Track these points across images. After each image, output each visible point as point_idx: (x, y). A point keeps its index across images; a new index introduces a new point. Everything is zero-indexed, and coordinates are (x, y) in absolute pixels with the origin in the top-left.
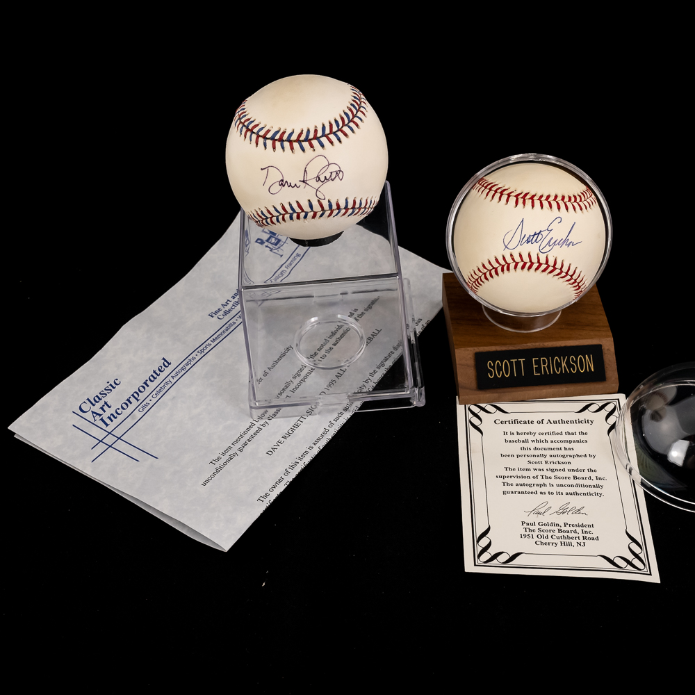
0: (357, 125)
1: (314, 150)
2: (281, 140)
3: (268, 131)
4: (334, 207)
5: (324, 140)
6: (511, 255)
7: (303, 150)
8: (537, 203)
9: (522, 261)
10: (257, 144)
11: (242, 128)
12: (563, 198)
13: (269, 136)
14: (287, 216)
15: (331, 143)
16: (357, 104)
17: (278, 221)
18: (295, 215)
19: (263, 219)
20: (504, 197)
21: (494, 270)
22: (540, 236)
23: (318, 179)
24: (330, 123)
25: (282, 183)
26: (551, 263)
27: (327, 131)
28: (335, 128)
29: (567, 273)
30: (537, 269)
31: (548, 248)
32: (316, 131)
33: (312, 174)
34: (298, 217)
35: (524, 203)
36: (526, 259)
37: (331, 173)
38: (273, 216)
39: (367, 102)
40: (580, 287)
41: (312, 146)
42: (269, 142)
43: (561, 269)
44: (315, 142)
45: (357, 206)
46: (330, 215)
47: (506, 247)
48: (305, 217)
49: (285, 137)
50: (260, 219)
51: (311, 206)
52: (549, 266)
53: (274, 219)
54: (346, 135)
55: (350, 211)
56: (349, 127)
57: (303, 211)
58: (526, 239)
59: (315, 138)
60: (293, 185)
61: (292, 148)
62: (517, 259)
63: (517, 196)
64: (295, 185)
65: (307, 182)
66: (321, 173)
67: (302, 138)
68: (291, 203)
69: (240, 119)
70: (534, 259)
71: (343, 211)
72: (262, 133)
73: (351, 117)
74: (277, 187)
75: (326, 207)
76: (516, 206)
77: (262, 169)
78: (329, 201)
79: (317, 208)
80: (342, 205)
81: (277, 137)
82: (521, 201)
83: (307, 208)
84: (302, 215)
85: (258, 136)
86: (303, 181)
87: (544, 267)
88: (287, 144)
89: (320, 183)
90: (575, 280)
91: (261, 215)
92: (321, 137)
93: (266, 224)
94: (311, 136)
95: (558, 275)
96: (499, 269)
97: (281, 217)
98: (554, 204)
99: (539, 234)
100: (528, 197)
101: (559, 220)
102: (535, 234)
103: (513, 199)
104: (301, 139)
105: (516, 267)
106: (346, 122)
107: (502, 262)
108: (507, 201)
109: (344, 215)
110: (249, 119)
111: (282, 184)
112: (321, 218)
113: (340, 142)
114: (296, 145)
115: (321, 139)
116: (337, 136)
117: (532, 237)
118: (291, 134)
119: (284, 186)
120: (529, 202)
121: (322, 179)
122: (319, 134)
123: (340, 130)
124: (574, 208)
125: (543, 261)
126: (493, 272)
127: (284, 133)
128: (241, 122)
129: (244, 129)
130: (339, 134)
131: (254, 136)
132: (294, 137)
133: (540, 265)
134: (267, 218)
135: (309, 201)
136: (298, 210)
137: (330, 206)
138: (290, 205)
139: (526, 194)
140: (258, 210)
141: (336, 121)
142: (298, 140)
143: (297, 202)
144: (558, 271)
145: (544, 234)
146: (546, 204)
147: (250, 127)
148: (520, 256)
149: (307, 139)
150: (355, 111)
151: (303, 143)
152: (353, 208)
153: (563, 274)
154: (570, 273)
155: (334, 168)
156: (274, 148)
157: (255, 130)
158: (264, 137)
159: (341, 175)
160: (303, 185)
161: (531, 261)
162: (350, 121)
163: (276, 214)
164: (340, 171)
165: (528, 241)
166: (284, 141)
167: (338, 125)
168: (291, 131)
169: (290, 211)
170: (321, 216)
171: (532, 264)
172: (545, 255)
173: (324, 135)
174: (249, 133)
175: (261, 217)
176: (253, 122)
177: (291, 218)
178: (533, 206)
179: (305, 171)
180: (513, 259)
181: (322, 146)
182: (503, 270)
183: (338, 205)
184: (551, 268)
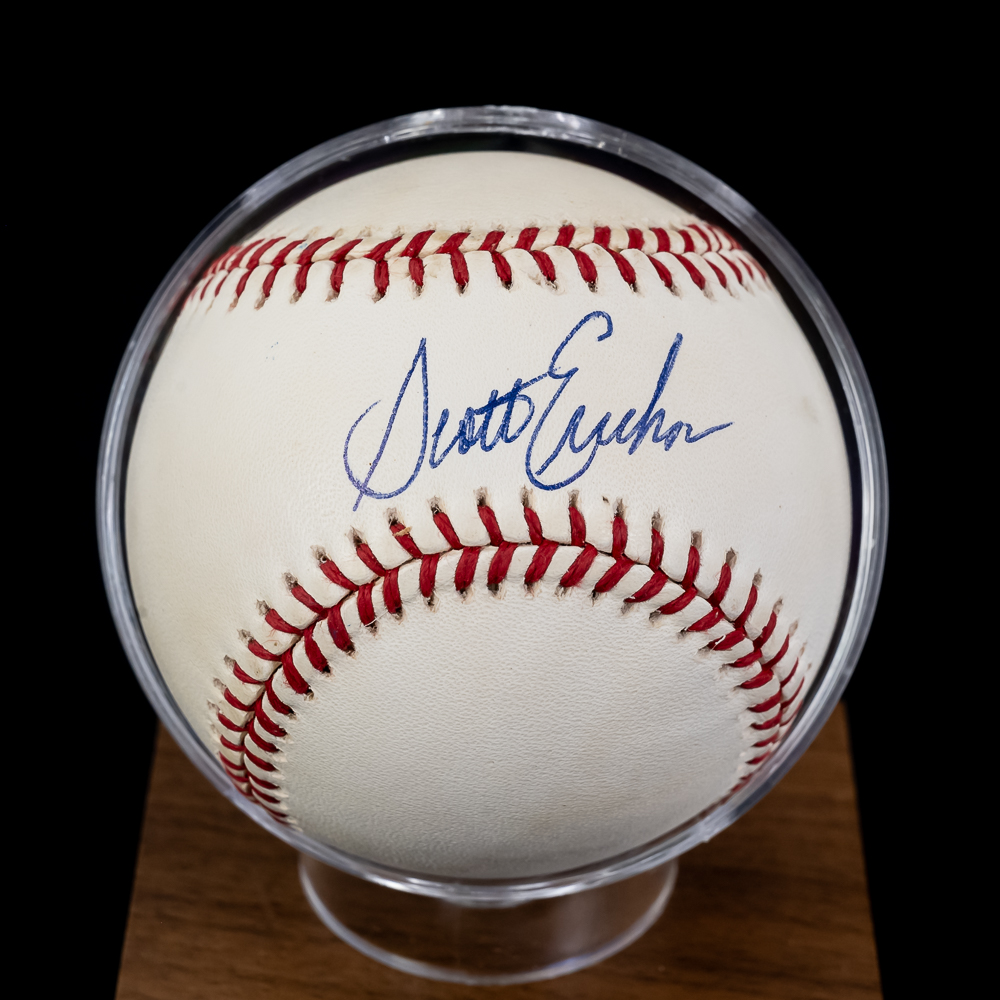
6: (395, 525)
8: (480, 265)
9: (454, 543)
12: (602, 236)
20: (320, 273)
21: (324, 624)
22: (520, 409)
26: (600, 534)
29: (688, 583)
30: (533, 576)
31: (568, 463)
35: (417, 274)
36: (471, 531)
40: (768, 669)
43: (655, 562)
47: (364, 490)
52: (590, 552)
58: (451, 430)
62: (429, 539)
63: (379, 255)
70: (514, 527)
76: (382, 292)
82: (398, 266)
87: (565, 558)
90: (740, 623)
95: (643, 596)
96: (350, 613)
98: (565, 263)
99: (511, 397)
100: (431, 245)
101: (600, 326)
102: (494, 403)
103: (359, 272)
105: (427, 586)
107: (358, 572)
108: (336, 283)
117: (479, 419)
120: (439, 268)
124: (665, 274)
125: (556, 527)
126: (322, 635)
133: (546, 548)
139: (421, 239)
144: (638, 577)
145: (541, 393)
146: (521, 263)
148: (442, 521)
153: (671, 591)
154: (707, 581)
161: (496, 538)
165: (464, 442)
171: (505, 548)
172: (562, 497)
178: (462, 279)
180: (407, 542)
182: (367, 615)
184: (602, 565)
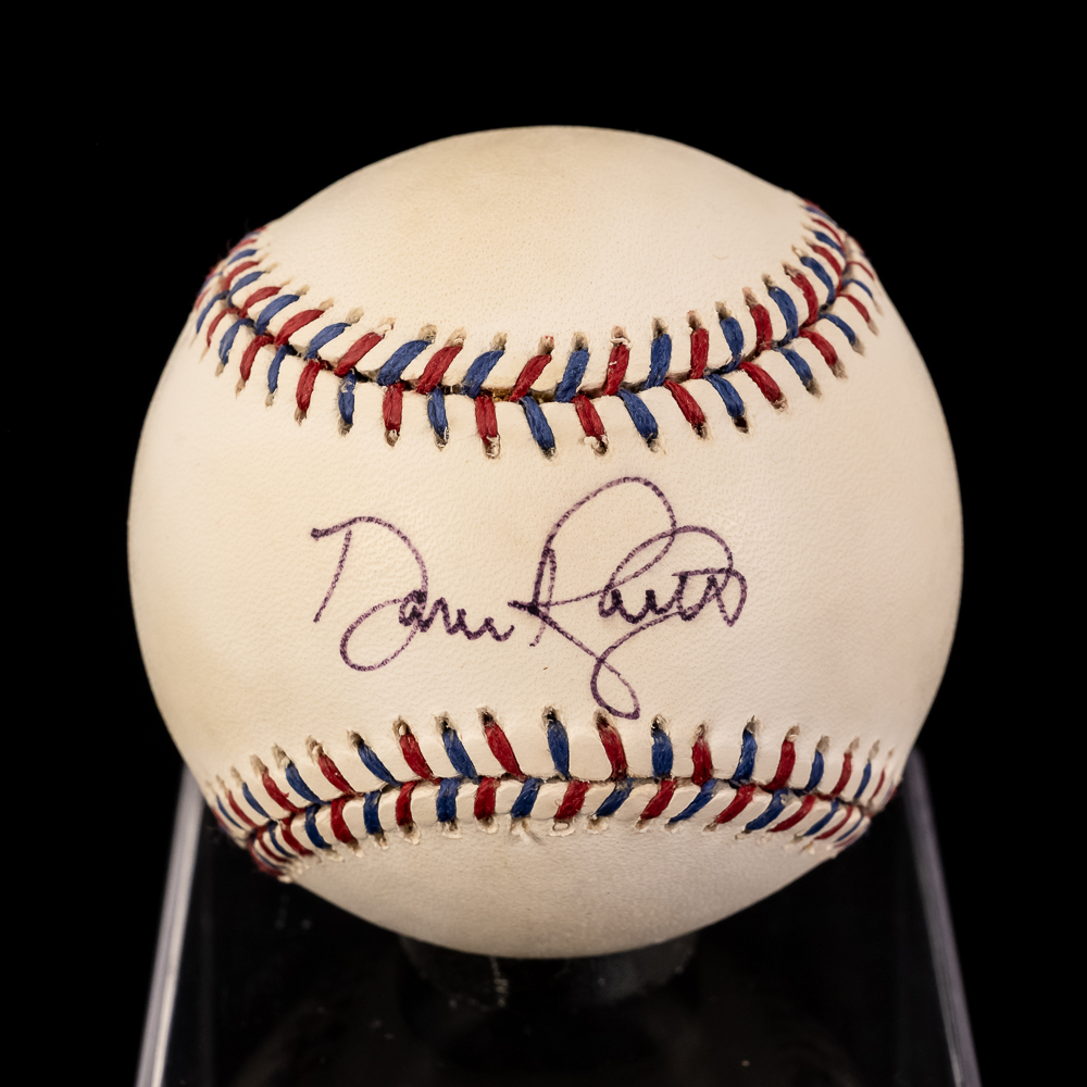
0: (832, 359)
1: (603, 448)
2: (432, 385)
3: (371, 340)
4: (683, 765)
5: (658, 401)
7: (546, 444)
10: (303, 406)
11: (234, 330)
13: (369, 363)
14: (424, 799)
15: (696, 420)
16: (833, 262)
17: (373, 825)
18: (467, 793)
19: (295, 813)
23: (612, 602)
24: (693, 324)
25: (417, 611)
27: (680, 361)
28: (719, 353)
32: (620, 354)
33: (579, 574)
34: (484, 810)
37: (683, 578)
38: (349, 795)
39: (876, 286)
41: (593, 427)
42: (369, 398)
44: (610, 410)
45: (800, 778)
46: (654, 809)
48: (522, 809)
49: (455, 374)
50: (277, 812)
51: (559, 747)
53: (353, 812)
54: (773, 394)
55: (761, 801)
56: (792, 357)
57: (512, 770)
59: (615, 384)
60: (473, 624)
61: (488, 432)
64: (488, 623)
65: (554, 613)
66: (629, 570)
67: (546, 381)
68: (454, 722)
69: (225, 294)
71: (724, 796)
72: (333, 351)
73: (803, 313)
74: (387, 630)
75: (639, 760)
77: (316, 534)
78: (657, 730)
79: (589, 760)
80: (725, 761)
81: (414, 370)
83: (534, 757)
84: (506, 793)
85: (315, 365)
86: (533, 608)
88: (460, 410)
89: (619, 625)
91: (284, 786)
92: (641, 386)
93: (304, 839)
94: (594, 376)
97: (388, 803)
104: (539, 385)
106: (779, 329)
109: (727, 816)
110: (275, 290)
111: (416, 614)
112: (605, 823)
113: (741, 423)
114: (509, 415)
115: (644, 395)
116: (727, 392)
118: (487, 361)
119: (425, 625)
121: (634, 602)
122: (637, 370)
123: (745, 364)
127: (451, 351)
128: (231, 308)
129: (244, 338)
130: (740, 381)
131: (292, 368)
132: (503, 375)
134: (317, 805)
135: (552, 717)
136: (488, 764)
137: (662, 758)
138: (447, 730)
140: (270, 762)
141: (728, 323)
142: (522, 393)
143: (487, 719)
147: (275, 327)
149: (568, 390)
150: (822, 293)
151: (550, 410)
152: (778, 786)
155: (697, 553)
156: (392, 424)
157: (300, 339)
158: (347, 372)
159: (731, 593)
160: (527, 625)
162: (797, 331)
163: (364, 780)
164: (729, 572)
166: (446, 391)
167: (735, 341)
168: (487, 346)
169: (442, 766)
170: (607, 809)
173: (658, 377)
174: (265, 355)
175: (282, 800)
176: (295, 298)
177: (446, 812)
179: (547, 552)
181: (648, 430)
183: (701, 756)
